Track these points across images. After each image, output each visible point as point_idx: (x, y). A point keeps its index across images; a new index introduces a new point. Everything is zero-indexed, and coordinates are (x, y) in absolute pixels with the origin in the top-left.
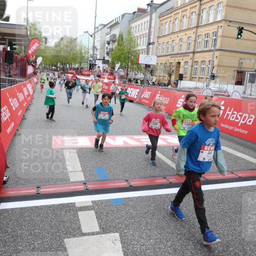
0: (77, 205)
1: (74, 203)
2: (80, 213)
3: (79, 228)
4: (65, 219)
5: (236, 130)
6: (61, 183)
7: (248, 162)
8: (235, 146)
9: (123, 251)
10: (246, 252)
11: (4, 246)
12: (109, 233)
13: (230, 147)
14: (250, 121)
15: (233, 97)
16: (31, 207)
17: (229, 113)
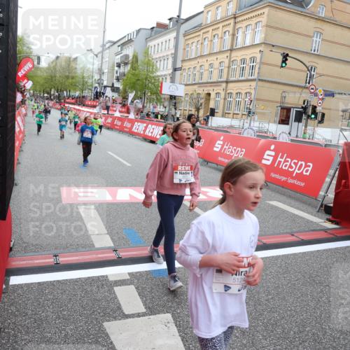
0: (111, 279)
1: (107, 276)
2: (116, 289)
3: (119, 308)
4: (99, 296)
5: (291, 181)
6: (84, 249)
7: (308, 221)
8: (289, 200)
9: (180, 336)
10: (326, 332)
11: (27, 333)
12: (159, 314)
13: (284, 203)
14: (307, 171)
15: (281, 140)
16: (51, 282)
17: (281, 160)
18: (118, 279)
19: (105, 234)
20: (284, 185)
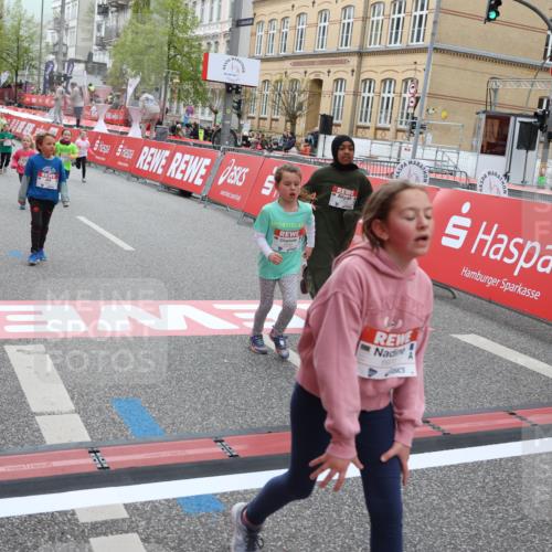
0: (83, 519)
1: (73, 513)
2: (95, 543)
5: (507, 287)
8: (503, 332)
13: (493, 338)
14: (545, 264)
15: (486, 191)
17: (485, 237)
18: (101, 518)
19: (72, 412)
20: (493, 296)
